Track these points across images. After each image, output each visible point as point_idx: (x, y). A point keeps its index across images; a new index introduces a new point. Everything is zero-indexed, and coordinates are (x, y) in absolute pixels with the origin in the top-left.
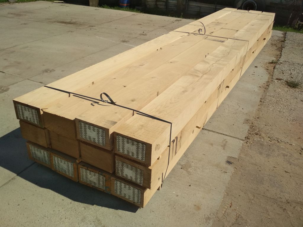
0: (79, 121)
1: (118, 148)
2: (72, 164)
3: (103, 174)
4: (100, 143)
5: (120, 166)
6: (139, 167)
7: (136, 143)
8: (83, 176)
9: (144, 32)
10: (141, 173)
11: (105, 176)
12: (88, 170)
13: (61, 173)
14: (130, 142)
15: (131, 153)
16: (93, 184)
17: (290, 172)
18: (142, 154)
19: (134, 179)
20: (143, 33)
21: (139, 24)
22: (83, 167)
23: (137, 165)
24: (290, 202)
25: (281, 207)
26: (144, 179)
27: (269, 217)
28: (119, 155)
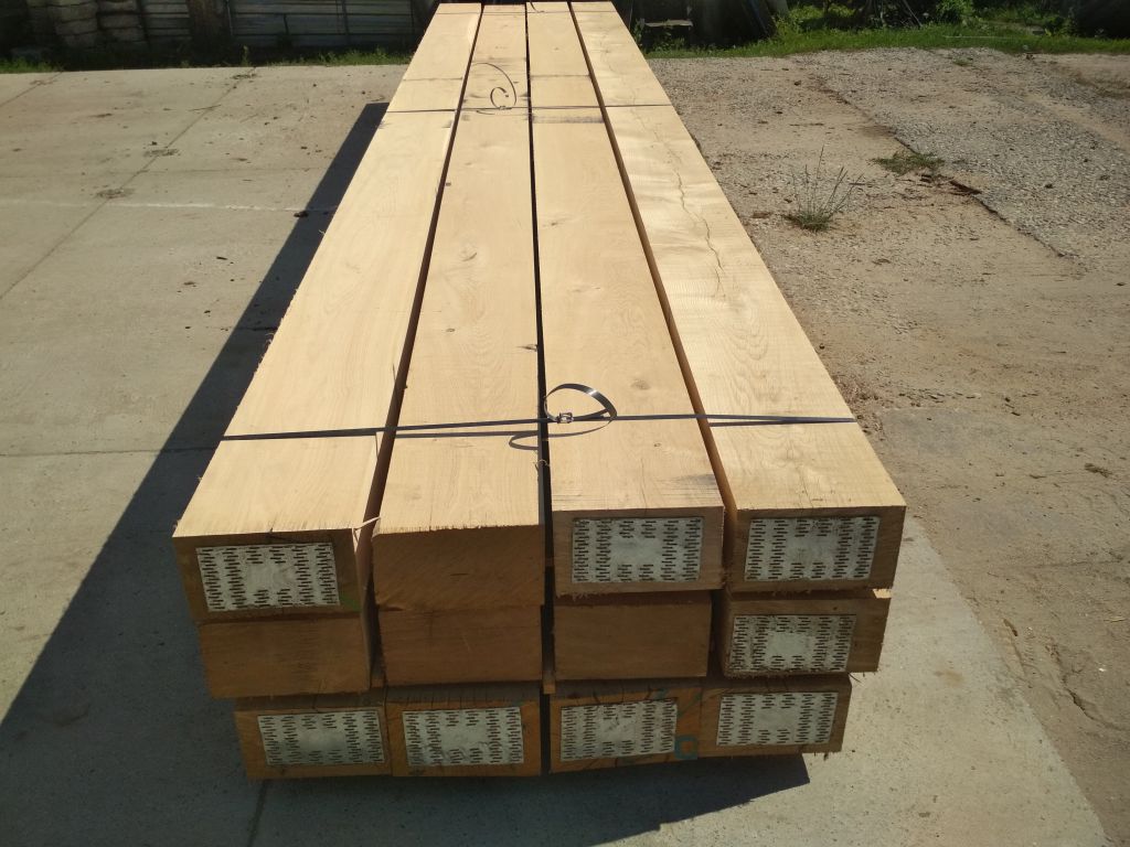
0: (576, 519)
1: (748, 568)
2: (518, 710)
3: (671, 693)
4: (673, 575)
5: (751, 631)
6: (835, 609)
7: (835, 523)
8: (572, 737)
9: (154, 144)
10: (844, 630)
11: (675, 700)
12: (599, 704)
13: (448, 774)
14: (808, 529)
15: (812, 567)
16: (618, 753)
17: (1043, 474)
18: (863, 555)
19: (809, 662)
20: (154, 148)
21: (103, 116)
22: (574, 702)
23: (828, 605)
24: (1122, 554)
25: (1115, 579)
26: (855, 645)
27: (1117, 618)
28: (756, 593)
